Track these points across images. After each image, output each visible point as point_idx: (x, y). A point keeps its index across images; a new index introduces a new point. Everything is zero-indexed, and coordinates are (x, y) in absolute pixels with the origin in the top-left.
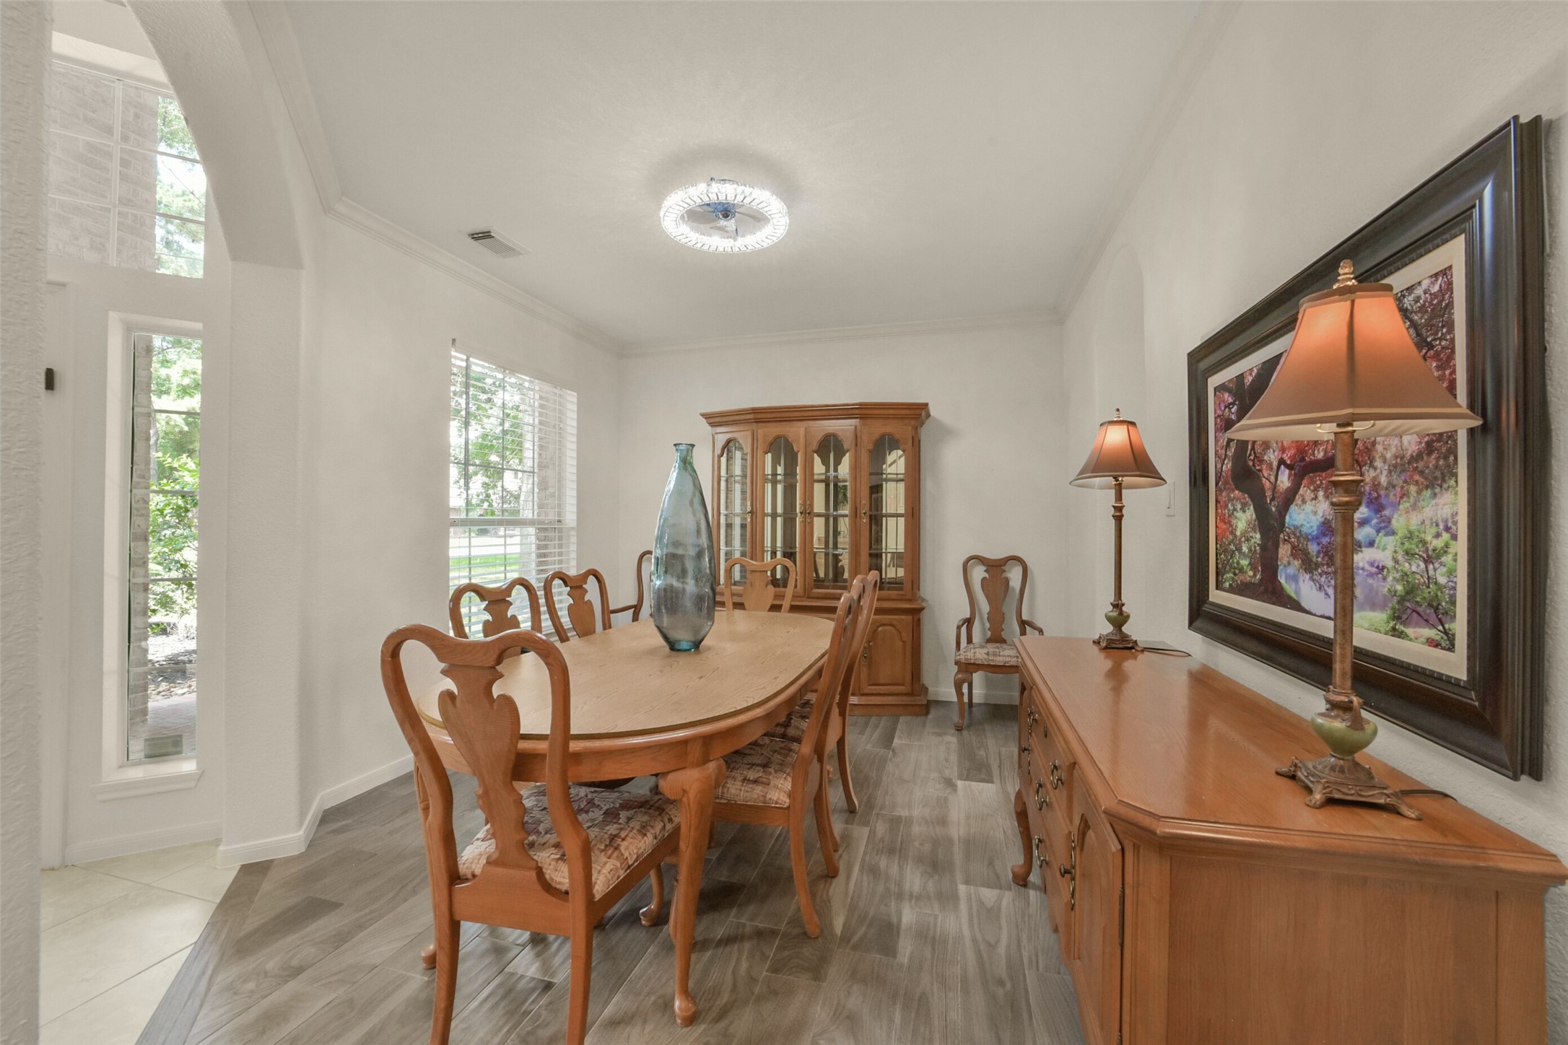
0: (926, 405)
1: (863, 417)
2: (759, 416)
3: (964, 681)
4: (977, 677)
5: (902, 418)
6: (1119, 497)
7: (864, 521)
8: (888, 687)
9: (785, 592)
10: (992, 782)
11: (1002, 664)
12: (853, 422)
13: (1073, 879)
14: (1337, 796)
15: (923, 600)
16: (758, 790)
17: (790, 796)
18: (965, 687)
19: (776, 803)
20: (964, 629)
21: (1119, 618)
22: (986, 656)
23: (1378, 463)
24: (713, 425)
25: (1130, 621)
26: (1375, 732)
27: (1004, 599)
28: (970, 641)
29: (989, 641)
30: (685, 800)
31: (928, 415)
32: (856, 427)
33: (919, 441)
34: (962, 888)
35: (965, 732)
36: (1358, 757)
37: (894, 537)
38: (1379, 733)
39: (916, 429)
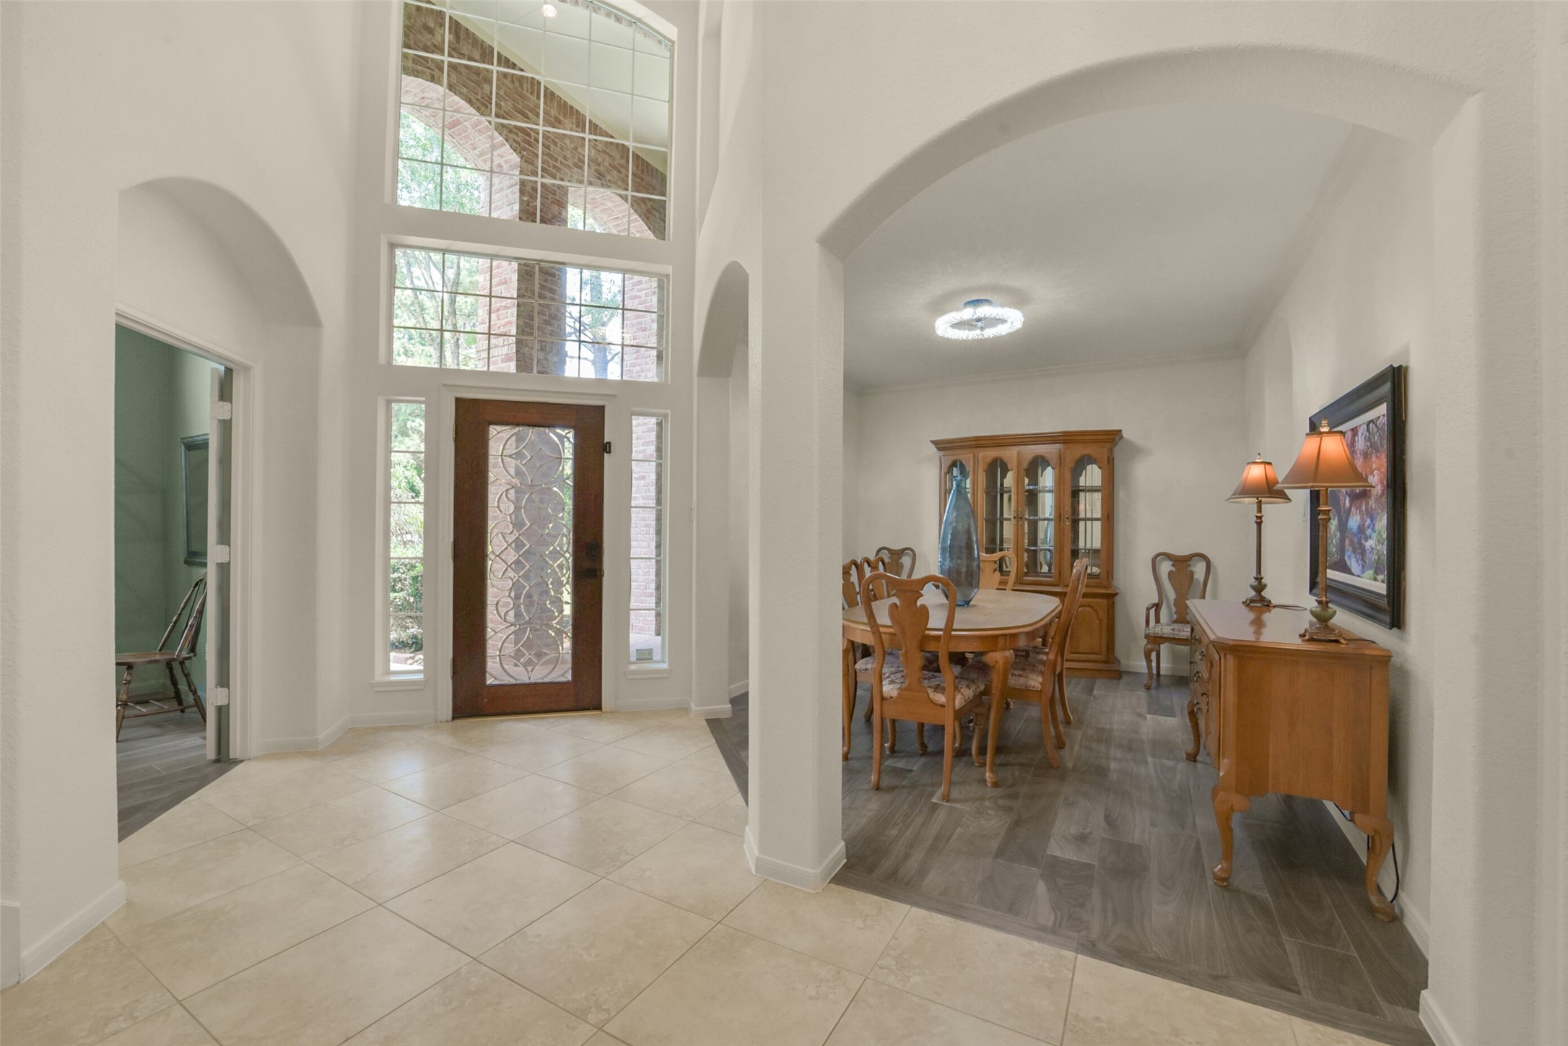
0: (1120, 431)
1: (1065, 442)
2: (980, 442)
3: (1152, 650)
4: (1164, 648)
5: (1099, 441)
6: (1260, 510)
7: (1067, 524)
8: (1087, 655)
9: (1008, 580)
10: (1175, 717)
11: (1185, 638)
12: (1058, 446)
13: (1208, 697)
14: (1315, 637)
15: (1116, 588)
16: (1022, 680)
17: (1041, 684)
18: (1153, 655)
19: (1033, 687)
20: (1152, 612)
21: (1259, 587)
22: (1171, 631)
23: (1372, 498)
24: (939, 449)
25: (1267, 589)
26: (1335, 613)
27: (1189, 588)
28: (1158, 621)
29: (1175, 622)
30: (997, 666)
31: (1121, 437)
32: (1060, 451)
33: (1113, 459)
34: (1150, 759)
35: (1153, 691)
36: (1328, 623)
37: (1091, 536)
38: (1337, 612)
39: (1111, 451)
